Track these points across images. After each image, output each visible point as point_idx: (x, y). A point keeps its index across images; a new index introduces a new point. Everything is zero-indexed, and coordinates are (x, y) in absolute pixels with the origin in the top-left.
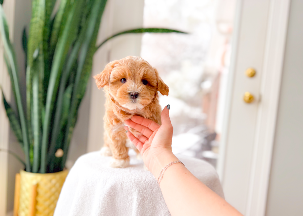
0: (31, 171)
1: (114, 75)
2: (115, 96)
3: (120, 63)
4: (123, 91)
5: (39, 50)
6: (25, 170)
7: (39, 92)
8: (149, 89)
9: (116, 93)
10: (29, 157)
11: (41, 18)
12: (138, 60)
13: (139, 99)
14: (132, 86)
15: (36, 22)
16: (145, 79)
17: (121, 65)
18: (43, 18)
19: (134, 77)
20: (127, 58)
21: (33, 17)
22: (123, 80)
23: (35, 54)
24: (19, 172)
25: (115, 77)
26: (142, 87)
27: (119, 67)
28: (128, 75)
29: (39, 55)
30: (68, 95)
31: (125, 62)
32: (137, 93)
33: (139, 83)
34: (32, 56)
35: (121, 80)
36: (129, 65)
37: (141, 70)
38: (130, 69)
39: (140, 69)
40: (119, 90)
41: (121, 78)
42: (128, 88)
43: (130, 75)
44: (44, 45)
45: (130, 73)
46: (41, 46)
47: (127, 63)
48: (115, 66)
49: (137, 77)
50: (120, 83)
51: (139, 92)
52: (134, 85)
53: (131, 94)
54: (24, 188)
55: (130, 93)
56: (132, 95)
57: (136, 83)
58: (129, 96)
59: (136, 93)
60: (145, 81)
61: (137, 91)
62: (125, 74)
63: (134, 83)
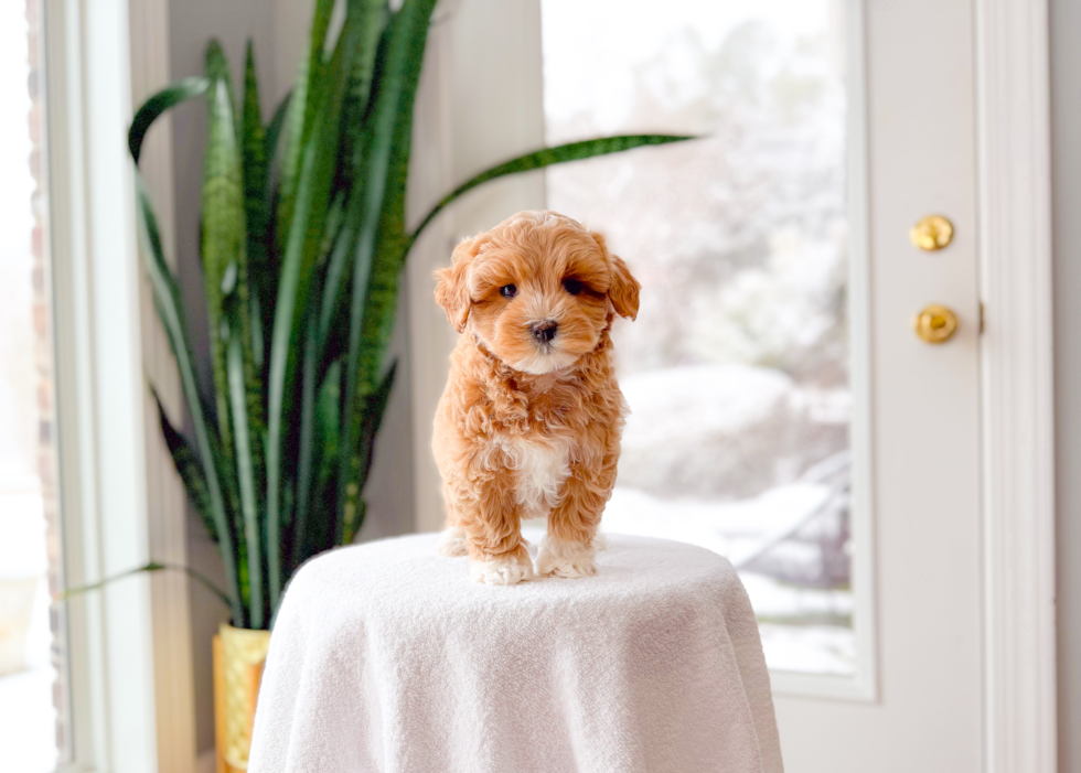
0: (247, 625)
1: (481, 279)
2: (491, 339)
3: (494, 239)
4: (513, 324)
5: (239, 267)
6: (232, 623)
7: (248, 389)
8: (589, 302)
9: (491, 331)
10: (239, 582)
11: (229, 177)
12: (545, 223)
13: (557, 342)
14: (536, 303)
15: (217, 193)
16: (575, 275)
17: (498, 247)
18: (237, 176)
19: (537, 274)
20: (515, 220)
21: (208, 178)
22: (506, 290)
23: (228, 284)
24: (216, 632)
25: (482, 284)
26: (565, 304)
27: (493, 254)
28: (519, 274)
29: (238, 282)
30: (331, 389)
31: (509, 237)
32: (553, 322)
33: (554, 293)
34: (219, 289)
35: (502, 291)
36: (520, 244)
37: (558, 252)
38: (525, 256)
39: (555, 251)
40: (499, 322)
41: (500, 285)
42: (524, 310)
43: (524, 274)
44: (251, 252)
45: (526, 266)
46: (243, 256)
47: (515, 237)
48: (482, 253)
49: (547, 275)
50: (501, 299)
51: (558, 320)
52: (540, 301)
53: (536, 327)
54: (231, 677)
55: (530, 328)
56: (537, 333)
57: (546, 293)
58: (528, 336)
59: (550, 324)
60: (575, 283)
61: (552, 317)
62: (509, 272)
63: (539, 295)
